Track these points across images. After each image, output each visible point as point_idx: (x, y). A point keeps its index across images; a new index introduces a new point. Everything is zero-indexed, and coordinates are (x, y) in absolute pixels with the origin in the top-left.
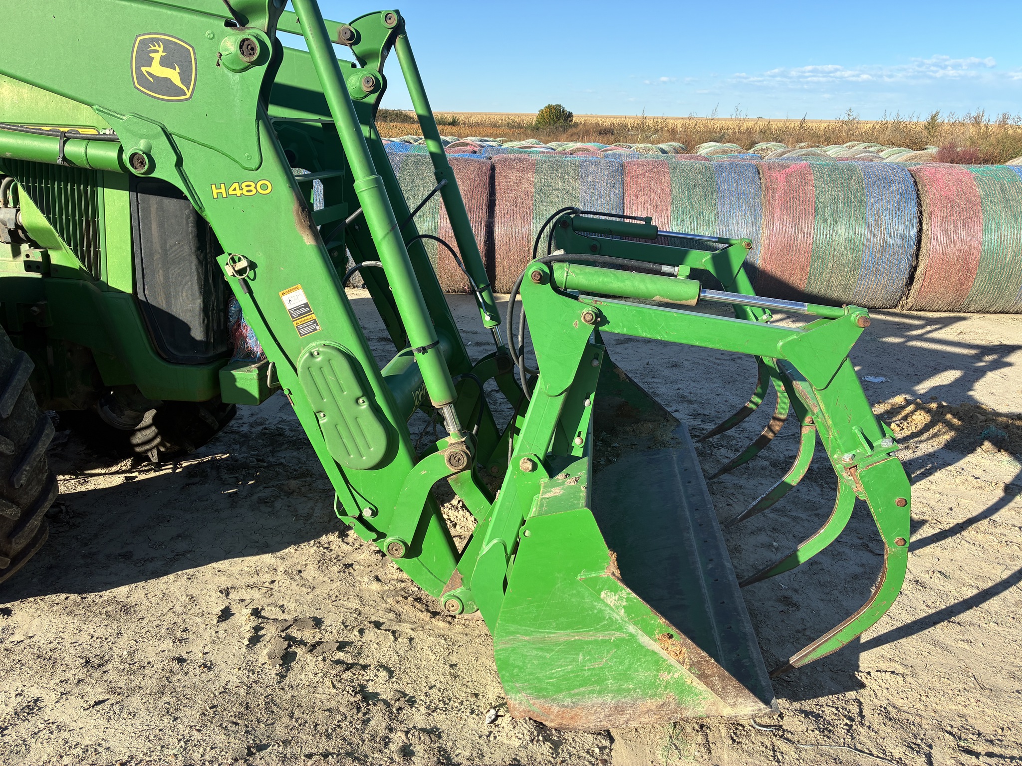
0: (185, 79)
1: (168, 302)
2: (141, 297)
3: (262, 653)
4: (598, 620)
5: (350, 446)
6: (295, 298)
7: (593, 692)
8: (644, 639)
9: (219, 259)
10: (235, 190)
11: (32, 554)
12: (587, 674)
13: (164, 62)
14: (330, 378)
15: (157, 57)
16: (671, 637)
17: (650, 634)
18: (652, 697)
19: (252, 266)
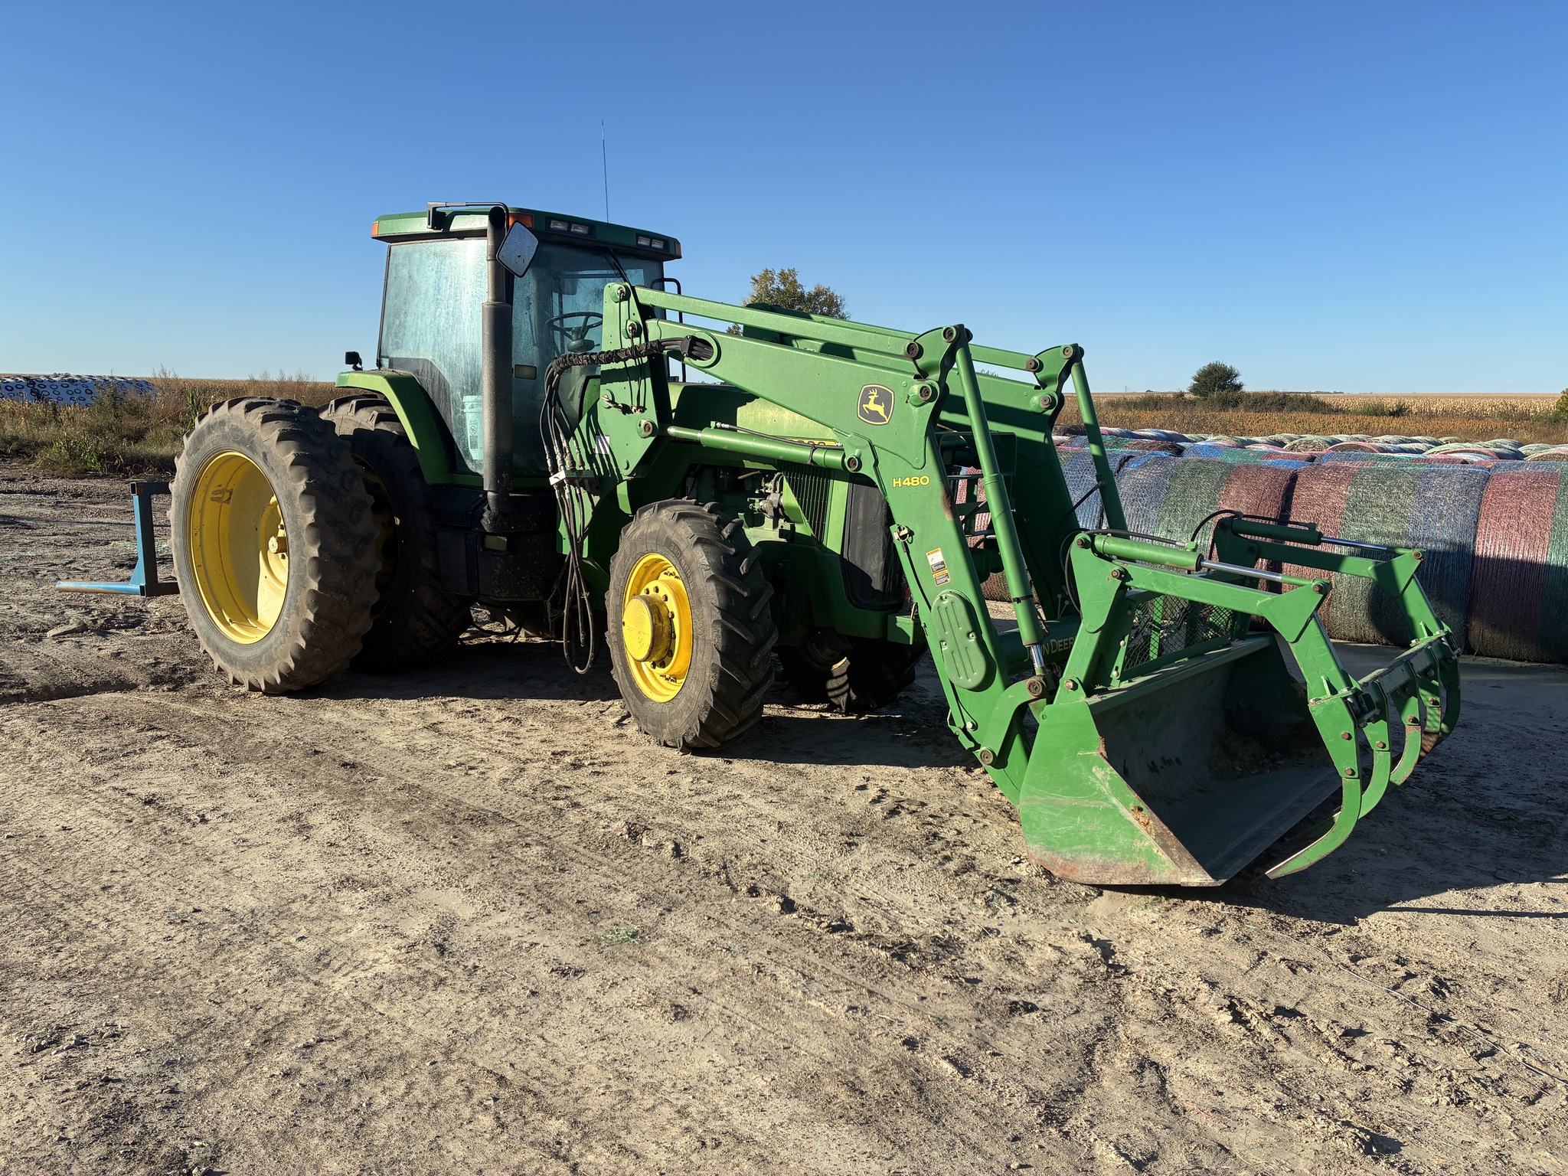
0: (887, 413)
1: (862, 563)
2: (845, 557)
3: (878, 807)
4: (1090, 791)
5: (961, 670)
6: (936, 558)
7: (1086, 850)
8: (1123, 811)
9: (892, 528)
10: (907, 482)
11: (751, 724)
12: (1083, 834)
13: (877, 402)
14: (952, 616)
15: (872, 398)
16: (1140, 809)
17: (1126, 806)
18: (1128, 861)
19: (911, 533)
